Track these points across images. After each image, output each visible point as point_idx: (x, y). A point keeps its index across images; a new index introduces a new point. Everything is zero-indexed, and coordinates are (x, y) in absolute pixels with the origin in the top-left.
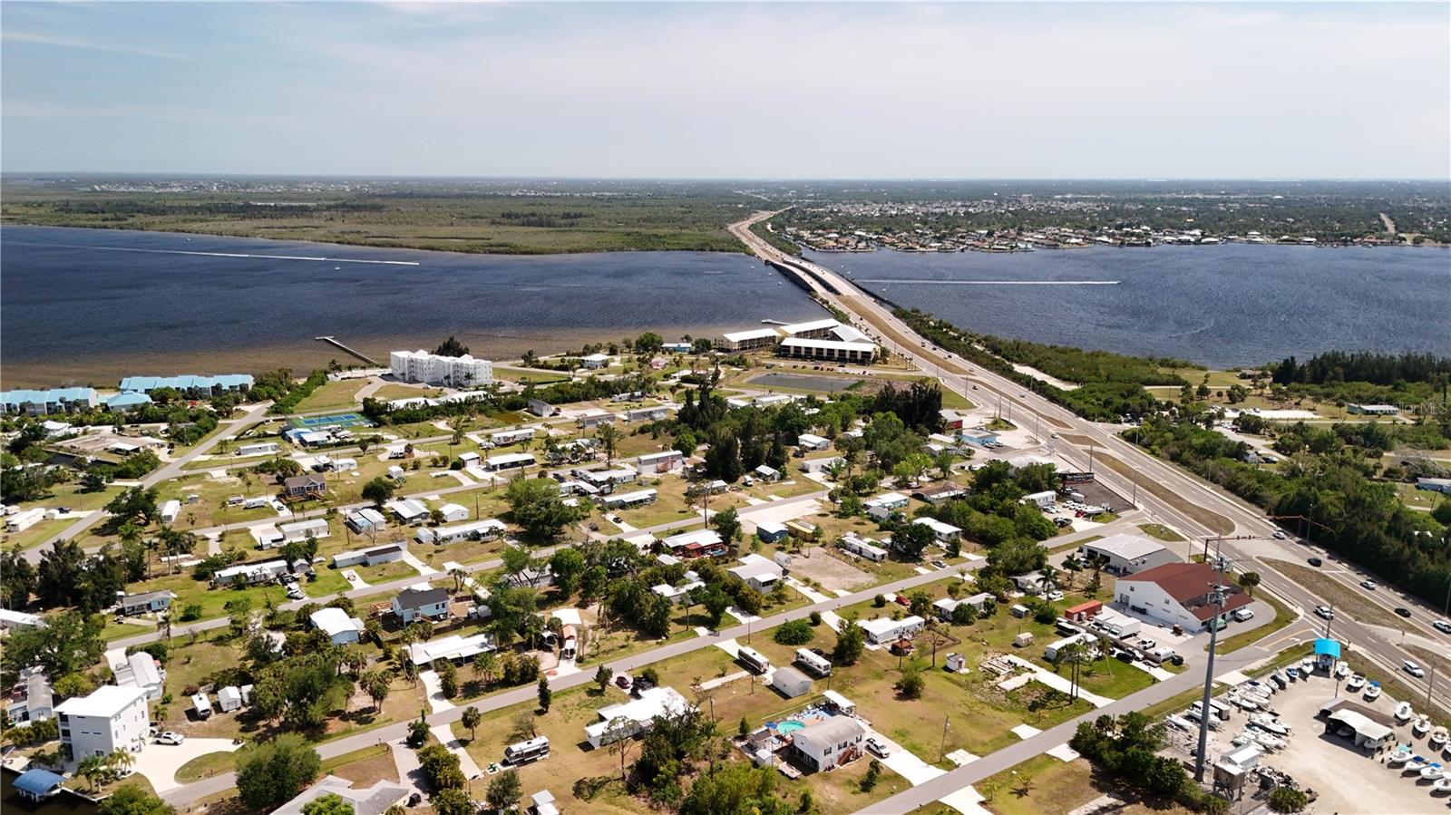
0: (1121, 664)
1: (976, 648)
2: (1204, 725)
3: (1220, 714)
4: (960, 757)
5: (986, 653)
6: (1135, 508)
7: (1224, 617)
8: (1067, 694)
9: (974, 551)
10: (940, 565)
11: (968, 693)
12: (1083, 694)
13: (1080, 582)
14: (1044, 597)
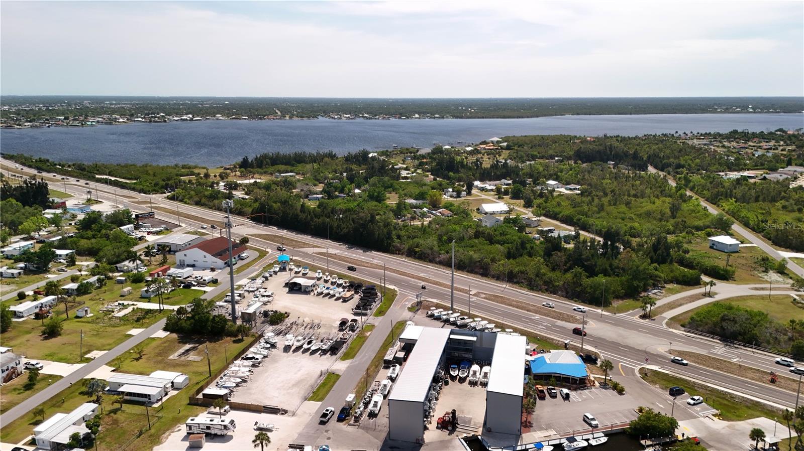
0: (186, 290)
1: (95, 303)
2: (233, 302)
3: (240, 295)
4: (95, 354)
5: (103, 304)
6: (181, 226)
7: (235, 258)
8: (157, 310)
9: (86, 261)
10: (63, 271)
11: (94, 325)
12: (166, 307)
13: (156, 261)
14: (135, 272)
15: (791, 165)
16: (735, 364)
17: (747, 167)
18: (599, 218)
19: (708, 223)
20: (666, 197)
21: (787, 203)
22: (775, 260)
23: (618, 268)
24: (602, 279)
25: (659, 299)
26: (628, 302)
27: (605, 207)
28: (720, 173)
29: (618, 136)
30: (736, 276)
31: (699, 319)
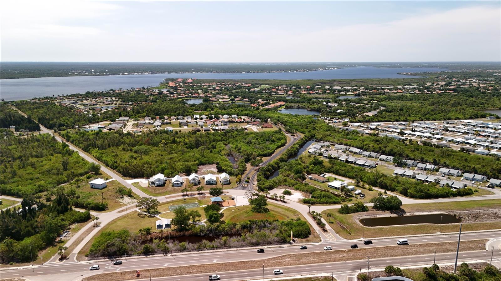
15: (121, 116)
16: (118, 273)
17: (99, 120)
18: (14, 182)
19: (87, 170)
20: (57, 153)
21: (125, 147)
22: (126, 187)
23: (37, 227)
24: (27, 241)
25: (69, 240)
26: (49, 250)
27: (17, 172)
28: (86, 126)
29: (13, 101)
30: (109, 206)
31: (95, 249)
